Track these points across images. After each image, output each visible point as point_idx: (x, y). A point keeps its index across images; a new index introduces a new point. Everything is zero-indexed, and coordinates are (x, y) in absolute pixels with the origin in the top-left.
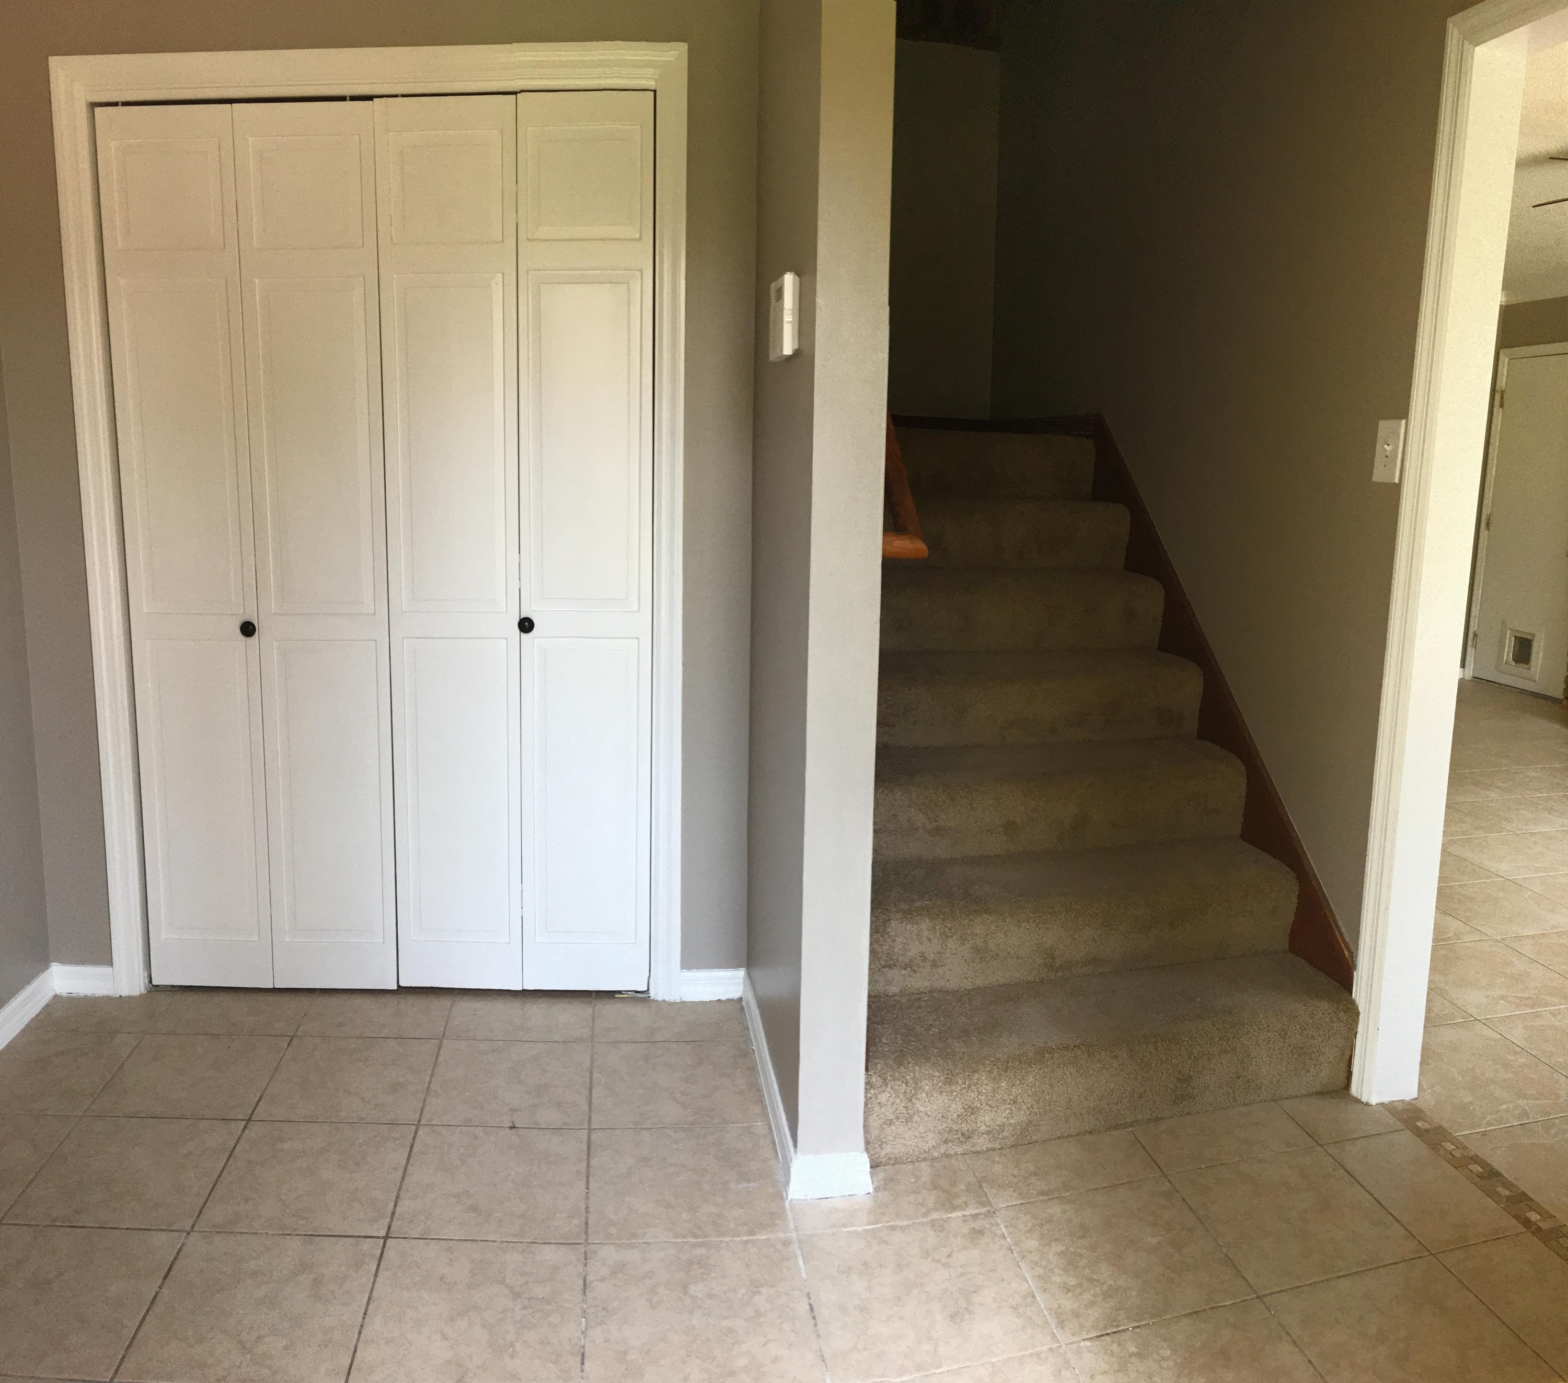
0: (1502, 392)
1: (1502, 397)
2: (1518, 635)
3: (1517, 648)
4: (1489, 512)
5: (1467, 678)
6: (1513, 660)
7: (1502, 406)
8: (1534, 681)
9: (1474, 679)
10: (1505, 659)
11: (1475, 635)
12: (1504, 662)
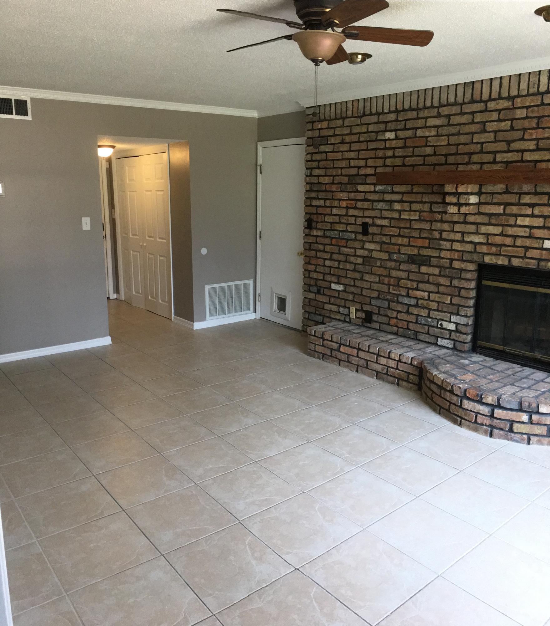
0: (261, 166)
1: (261, 168)
2: (279, 296)
3: (279, 302)
4: (260, 230)
5: (257, 318)
6: (278, 310)
7: (261, 173)
8: (288, 320)
9: (261, 319)
10: (274, 309)
11: (259, 295)
12: (274, 310)
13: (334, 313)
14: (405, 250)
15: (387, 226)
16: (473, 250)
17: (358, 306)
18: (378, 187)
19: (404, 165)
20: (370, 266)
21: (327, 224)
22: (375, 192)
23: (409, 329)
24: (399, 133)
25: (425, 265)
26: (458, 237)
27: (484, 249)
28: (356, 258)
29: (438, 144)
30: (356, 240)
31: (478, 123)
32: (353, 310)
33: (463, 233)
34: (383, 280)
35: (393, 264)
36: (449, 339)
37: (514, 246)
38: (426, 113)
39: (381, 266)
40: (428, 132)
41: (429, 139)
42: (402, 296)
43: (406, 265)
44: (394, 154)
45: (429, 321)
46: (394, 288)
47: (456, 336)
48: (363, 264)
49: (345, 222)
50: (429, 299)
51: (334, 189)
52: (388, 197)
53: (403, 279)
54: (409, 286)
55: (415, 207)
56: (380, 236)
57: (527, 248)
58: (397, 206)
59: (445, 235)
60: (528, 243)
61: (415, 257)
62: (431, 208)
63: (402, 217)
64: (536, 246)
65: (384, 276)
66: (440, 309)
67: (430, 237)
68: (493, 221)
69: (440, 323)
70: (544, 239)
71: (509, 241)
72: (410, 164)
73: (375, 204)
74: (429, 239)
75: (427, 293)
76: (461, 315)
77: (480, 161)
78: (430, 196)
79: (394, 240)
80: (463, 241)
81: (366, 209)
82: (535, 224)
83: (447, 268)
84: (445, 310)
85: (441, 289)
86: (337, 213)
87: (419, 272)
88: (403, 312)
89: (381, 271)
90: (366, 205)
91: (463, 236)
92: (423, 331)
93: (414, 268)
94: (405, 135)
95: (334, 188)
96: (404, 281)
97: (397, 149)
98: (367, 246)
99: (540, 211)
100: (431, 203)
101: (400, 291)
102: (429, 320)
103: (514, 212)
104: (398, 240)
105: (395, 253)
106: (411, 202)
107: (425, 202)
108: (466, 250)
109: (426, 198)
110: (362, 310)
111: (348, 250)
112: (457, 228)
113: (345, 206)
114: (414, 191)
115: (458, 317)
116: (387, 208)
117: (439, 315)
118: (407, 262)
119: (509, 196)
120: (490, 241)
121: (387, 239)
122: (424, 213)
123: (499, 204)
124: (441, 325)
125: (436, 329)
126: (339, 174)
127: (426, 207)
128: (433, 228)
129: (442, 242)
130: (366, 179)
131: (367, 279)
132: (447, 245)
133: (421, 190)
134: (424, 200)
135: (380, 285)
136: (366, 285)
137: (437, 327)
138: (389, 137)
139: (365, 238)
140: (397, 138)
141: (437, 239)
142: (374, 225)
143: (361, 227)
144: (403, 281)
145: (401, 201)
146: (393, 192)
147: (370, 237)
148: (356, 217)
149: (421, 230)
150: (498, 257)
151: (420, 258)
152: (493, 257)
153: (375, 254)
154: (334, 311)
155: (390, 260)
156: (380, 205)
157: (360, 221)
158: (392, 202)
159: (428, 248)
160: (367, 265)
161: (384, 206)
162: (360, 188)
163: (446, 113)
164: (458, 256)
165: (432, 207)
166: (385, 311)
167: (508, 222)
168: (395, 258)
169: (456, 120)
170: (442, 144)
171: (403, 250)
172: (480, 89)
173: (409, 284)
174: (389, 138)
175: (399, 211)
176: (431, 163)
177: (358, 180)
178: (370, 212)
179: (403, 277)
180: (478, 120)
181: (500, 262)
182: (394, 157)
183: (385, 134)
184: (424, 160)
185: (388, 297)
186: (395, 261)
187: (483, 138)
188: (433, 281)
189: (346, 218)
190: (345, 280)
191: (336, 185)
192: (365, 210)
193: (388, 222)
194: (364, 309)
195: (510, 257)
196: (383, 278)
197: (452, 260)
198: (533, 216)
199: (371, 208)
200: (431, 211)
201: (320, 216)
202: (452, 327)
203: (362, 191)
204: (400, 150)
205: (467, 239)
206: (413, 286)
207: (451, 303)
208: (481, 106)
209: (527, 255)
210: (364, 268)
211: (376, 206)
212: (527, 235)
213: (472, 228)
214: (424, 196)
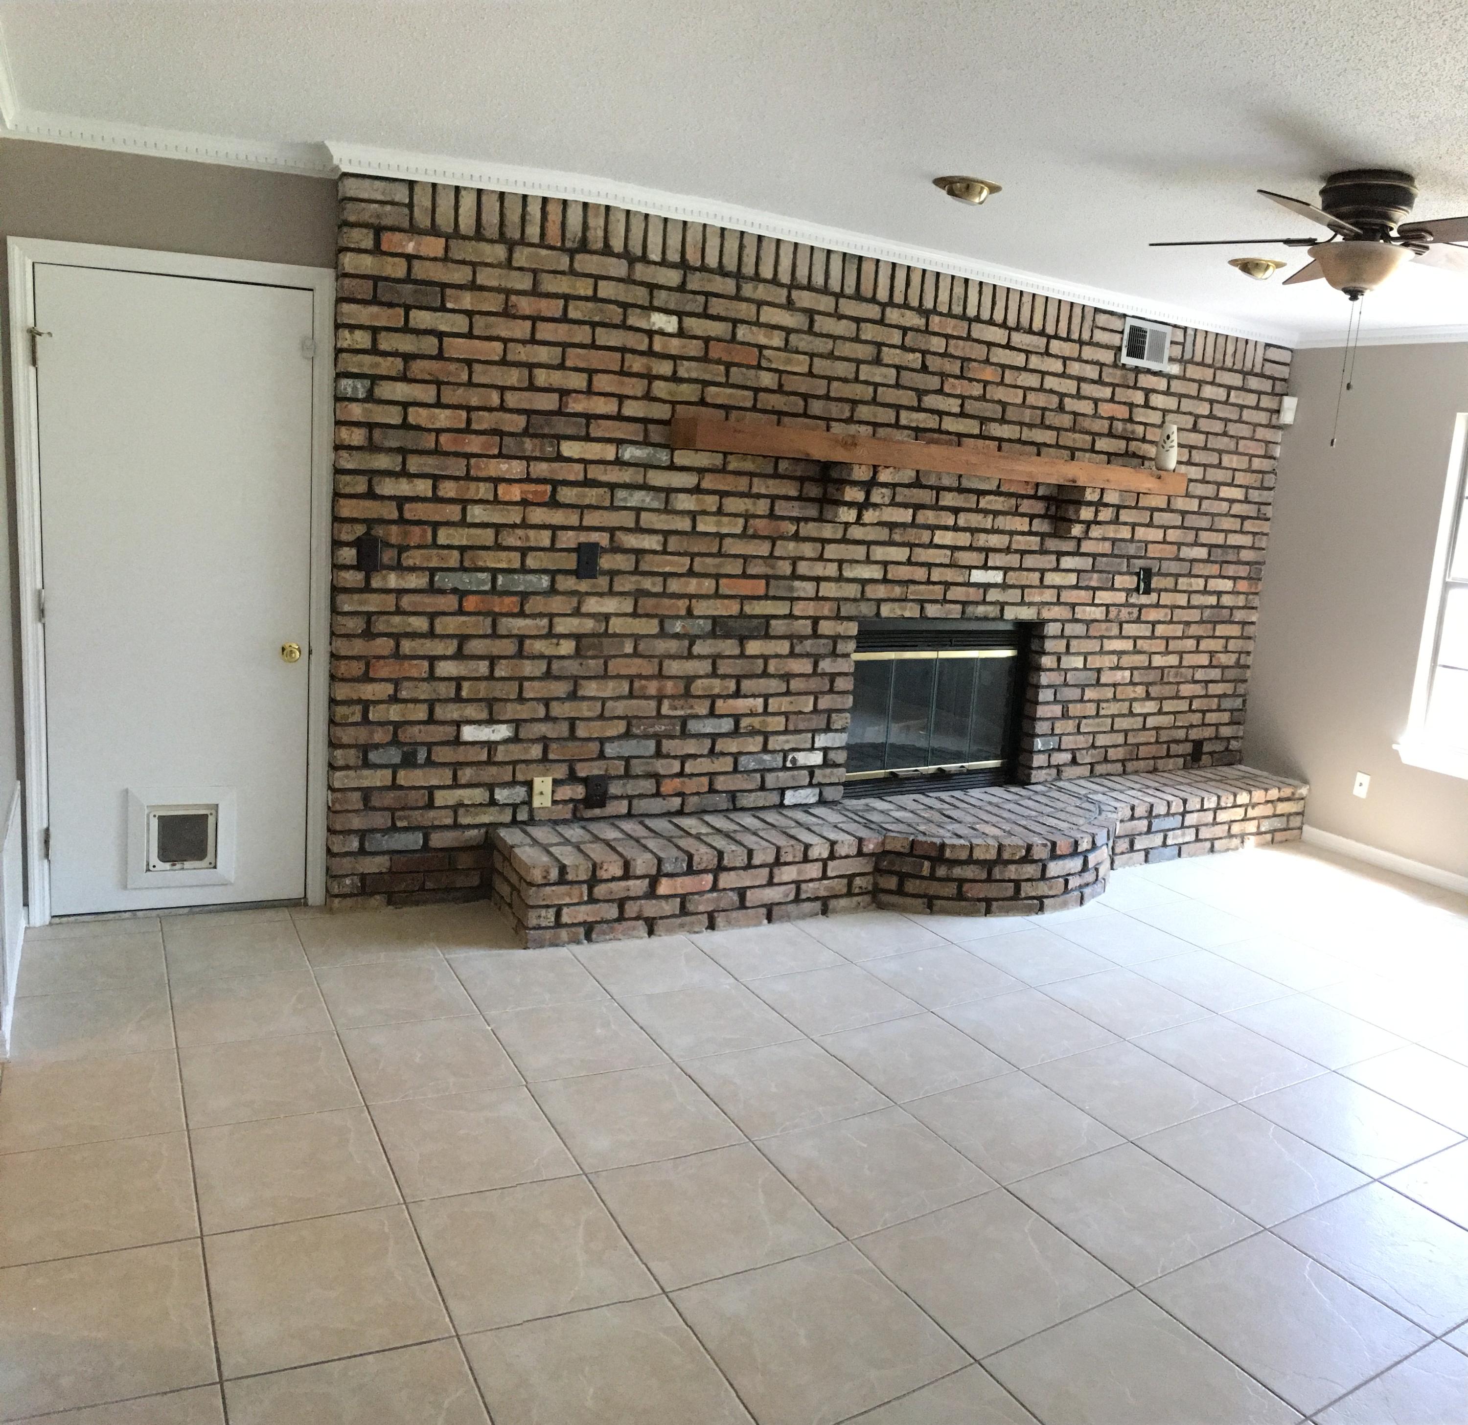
2: (168, 813)
6: (165, 860)
8: (227, 884)
13: (472, 809)
14: (708, 608)
15: (654, 552)
16: (859, 596)
17: (561, 772)
18: (629, 450)
19: (702, 402)
20: (600, 657)
21: (446, 552)
22: (618, 462)
23: (717, 792)
24: (689, 322)
25: (755, 638)
26: (832, 570)
27: (881, 591)
28: (555, 641)
29: (789, 369)
30: (553, 590)
31: (866, 342)
32: (543, 785)
33: (841, 562)
34: (644, 687)
35: (673, 646)
36: (811, 785)
37: (929, 582)
38: (761, 292)
39: (636, 654)
40: (765, 336)
41: (766, 352)
42: (696, 717)
43: (709, 641)
44: (675, 372)
45: (764, 761)
46: (677, 703)
47: (824, 776)
48: (578, 653)
49: (519, 543)
50: (766, 712)
51: (476, 450)
52: (658, 479)
53: (701, 677)
54: (716, 691)
55: (733, 505)
56: (634, 578)
57: (947, 585)
58: (684, 502)
59: (803, 568)
60: (950, 575)
61: (731, 623)
62: (772, 509)
63: (701, 528)
64: (960, 580)
65: (646, 678)
66: (791, 727)
67: (770, 572)
68: (897, 537)
69: (790, 757)
70: (970, 568)
71: (920, 574)
72: (719, 401)
73: (621, 494)
74: (767, 578)
75: (761, 700)
76: (836, 731)
77: (873, 420)
78: (771, 482)
79: (674, 586)
80: (840, 579)
81: (590, 507)
82: (960, 543)
83: (806, 637)
84: (801, 726)
85: (795, 684)
86: (486, 520)
87: (742, 655)
88: (701, 756)
89: (636, 666)
90: (592, 495)
91: (840, 569)
92: (750, 787)
93: (729, 647)
94: (706, 330)
95: (474, 444)
96: (703, 680)
97: (685, 362)
98: (592, 605)
99: (967, 521)
100: (774, 498)
101: (692, 707)
102: (767, 757)
103: (930, 522)
104: (687, 584)
105: (678, 617)
106: (723, 494)
107: (759, 496)
108: (846, 595)
109: (759, 486)
110: (573, 778)
111: (528, 622)
112: (831, 551)
113: (518, 499)
114: (731, 467)
115: (831, 735)
116: (656, 505)
117: (787, 742)
118: (713, 634)
119: (921, 491)
120: (889, 576)
121: (654, 584)
122: (757, 520)
123: (905, 506)
124: (794, 760)
125: (781, 774)
126: (494, 405)
127: (762, 506)
128: (776, 554)
129: (797, 584)
130: (588, 426)
131: (592, 694)
132: (807, 589)
133: (748, 466)
134: (755, 490)
135: (634, 701)
136: (589, 710)
137: (784, 768)
138: (663, 326)
139: (584, 586)
140: (681, 333)
141: (784, 578)
142: (616, 549)
143: (574, 556)
144: (699, 681)
145: (697, 490)
146: (672, 467)
147: (603, 582)
148: (554, 529)
149: (746, 558)
150: (903, 604)
151: (745, 623)
152: (896, 605)
153: (617, 625)
154: (473, 805)
155: (663, 634)
156: (637, 498)
157: (568, 539)
158: (669, 491)
159: (766, 597)
160: (593, 657)
161: (648, 500)
162: (569, 449)
163: (806, 304)
164: (830, 610)
165: (776, 508)
166: (648, 763)
167: (920, 538)
168: (678, 630)
169: (823, 324)
170: (795, 370)
171: (701, 608)
172: (873, 276)
173: (717, 686)
174: (660, 328)
175: (693, 515)
176: (770, 408)
177: (561, 426)
178: (605, 513)
179: (702, 673)
180: (869, 338)
181: (907, 614)
182: (675, 378)
183: (650, 317)
184: (755, 400)
185: (657, 728)
186: (677, 636)
187: (878, 374)
188: (776, 669)
189: (520, 532)
190: (519, 707)
191: (483, 438)
192: (585, 511)
193: (658, 542)
194: (582, 774)
195: (922, 602)
196: (643, 682)
197: (816, 621)
198: (956, 528)
199: (607, 503)
200: (772, 515)
201: (416, 530)
202: (816, 758)
203: (576, 457)
204: (694, 364)
205: (848, 573)
206: (727, 688)
207: (815, 710)
208: (873, 312)
209: (948, 598)
210: (581, 664)
211: (625, 499)
212: (947, 561)
213: (859, 552)
214: (756, 480)
